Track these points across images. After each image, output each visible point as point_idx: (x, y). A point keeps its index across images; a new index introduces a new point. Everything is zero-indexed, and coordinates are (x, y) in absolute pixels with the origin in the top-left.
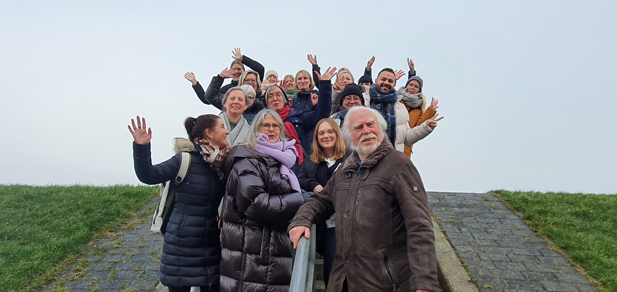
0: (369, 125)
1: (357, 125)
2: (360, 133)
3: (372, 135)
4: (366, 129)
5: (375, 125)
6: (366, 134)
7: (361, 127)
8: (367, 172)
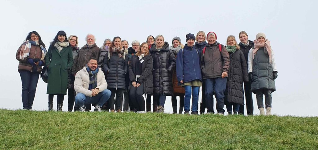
0: (91, 39)
1: (88, 38)
2: (89, 41)
3: (91, 42)
4: (91, 40)
5: (93, 40)
6: (90, 41)
7: (90, 39)
8: (90, 49)
